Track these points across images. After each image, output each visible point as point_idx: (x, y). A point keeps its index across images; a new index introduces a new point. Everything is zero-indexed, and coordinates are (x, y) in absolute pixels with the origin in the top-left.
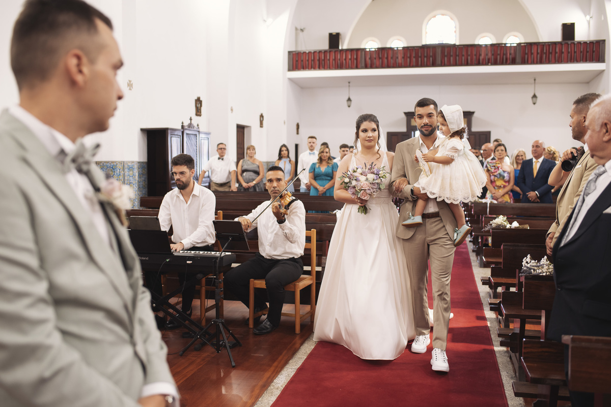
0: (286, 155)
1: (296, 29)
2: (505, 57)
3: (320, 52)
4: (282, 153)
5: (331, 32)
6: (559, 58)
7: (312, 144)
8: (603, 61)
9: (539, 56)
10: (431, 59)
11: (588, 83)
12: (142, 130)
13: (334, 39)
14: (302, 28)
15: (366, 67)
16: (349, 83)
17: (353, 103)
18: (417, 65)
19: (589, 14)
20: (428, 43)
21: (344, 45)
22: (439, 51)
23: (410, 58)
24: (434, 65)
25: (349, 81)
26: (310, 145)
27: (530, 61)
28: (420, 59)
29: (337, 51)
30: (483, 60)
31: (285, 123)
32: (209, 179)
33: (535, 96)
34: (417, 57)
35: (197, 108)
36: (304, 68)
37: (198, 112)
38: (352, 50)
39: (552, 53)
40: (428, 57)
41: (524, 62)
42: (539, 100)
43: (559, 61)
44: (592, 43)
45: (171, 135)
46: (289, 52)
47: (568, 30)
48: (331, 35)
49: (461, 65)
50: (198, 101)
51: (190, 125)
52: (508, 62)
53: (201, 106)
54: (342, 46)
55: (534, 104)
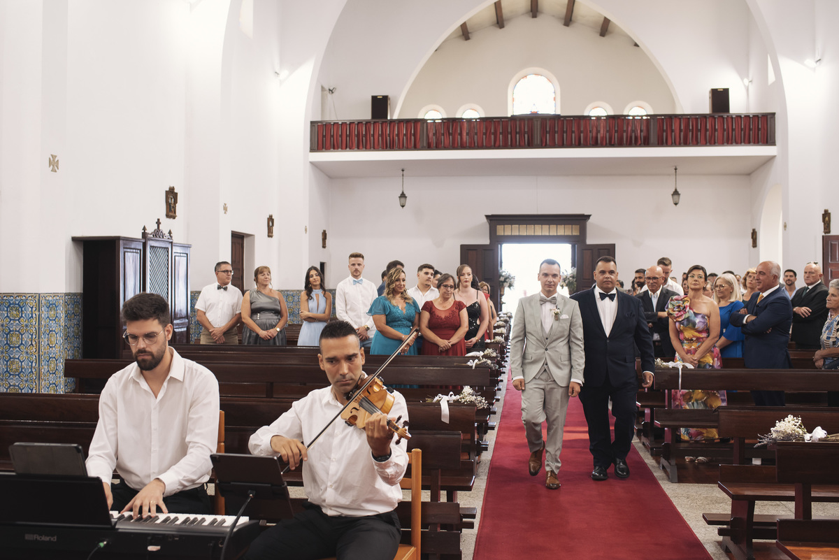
0: (318, 283)
1: (323, 89)
2: (633, 134)
3: (360, 123)
4: (311, 279)
5: (375, 94)
6: (711, 137)
7: (357, 267)
8: (773, 143)
9: (682, 134)
10: (526, 136)
11: (749, 174)
12: (75, 240)
13: (380, 105)
14: (331, 89)
15: (429, 147)
16: (403, 170)
17: (408, 202)
18: (505, 146)
19: (748, 77)
20: (517, 113)
21: (395, 113)
22: (538, 125)
23: (495, 134)
24: (530, 145)
25: (403, 168)
26: (354, 268)
27: (669, 141)
28: (509, 136)
29: (386, 122)
30: (602, 138)
31: (306, 230)
32: (187, 320)
33: (676, 193)
34: (505, 134)
35: (168, 204)
36: (335, 147)
37: (171, 212)
38: (408, 121)
39: (700, 129)
40: (522, 133)
41: (661, 143)
42: (682, 199)
43: (712, 142)
44: (756, 116)
45: (124, 248)
46: (312, 123)
47: (720, 98)
48: (374, 98)
49: (570, 146)
50: (171, 195)
51: (157, 233)
52: (639, 142)
53: (176, 202)
54: (392, 115)
55: (676, 204)
